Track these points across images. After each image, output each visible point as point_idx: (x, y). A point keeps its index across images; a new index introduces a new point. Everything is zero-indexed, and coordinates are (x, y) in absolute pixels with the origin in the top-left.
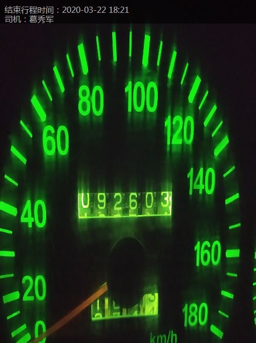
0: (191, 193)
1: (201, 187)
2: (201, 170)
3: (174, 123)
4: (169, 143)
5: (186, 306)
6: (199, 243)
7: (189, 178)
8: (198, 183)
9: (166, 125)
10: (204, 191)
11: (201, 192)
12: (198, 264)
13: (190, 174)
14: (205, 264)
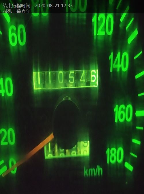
0: (111, 71)
1: (118, 66)
2: (119, 54)
3: (99, 19)
4: (95, 34)
5: (108, 149)
6: (117, 106)
7: (110, 60)
8: (117, 63)
9: (93, 21)
10: (121, 69)
11: (118, 70)
12: (116, 121)
13: (111, 57)
14: (122, 121)
